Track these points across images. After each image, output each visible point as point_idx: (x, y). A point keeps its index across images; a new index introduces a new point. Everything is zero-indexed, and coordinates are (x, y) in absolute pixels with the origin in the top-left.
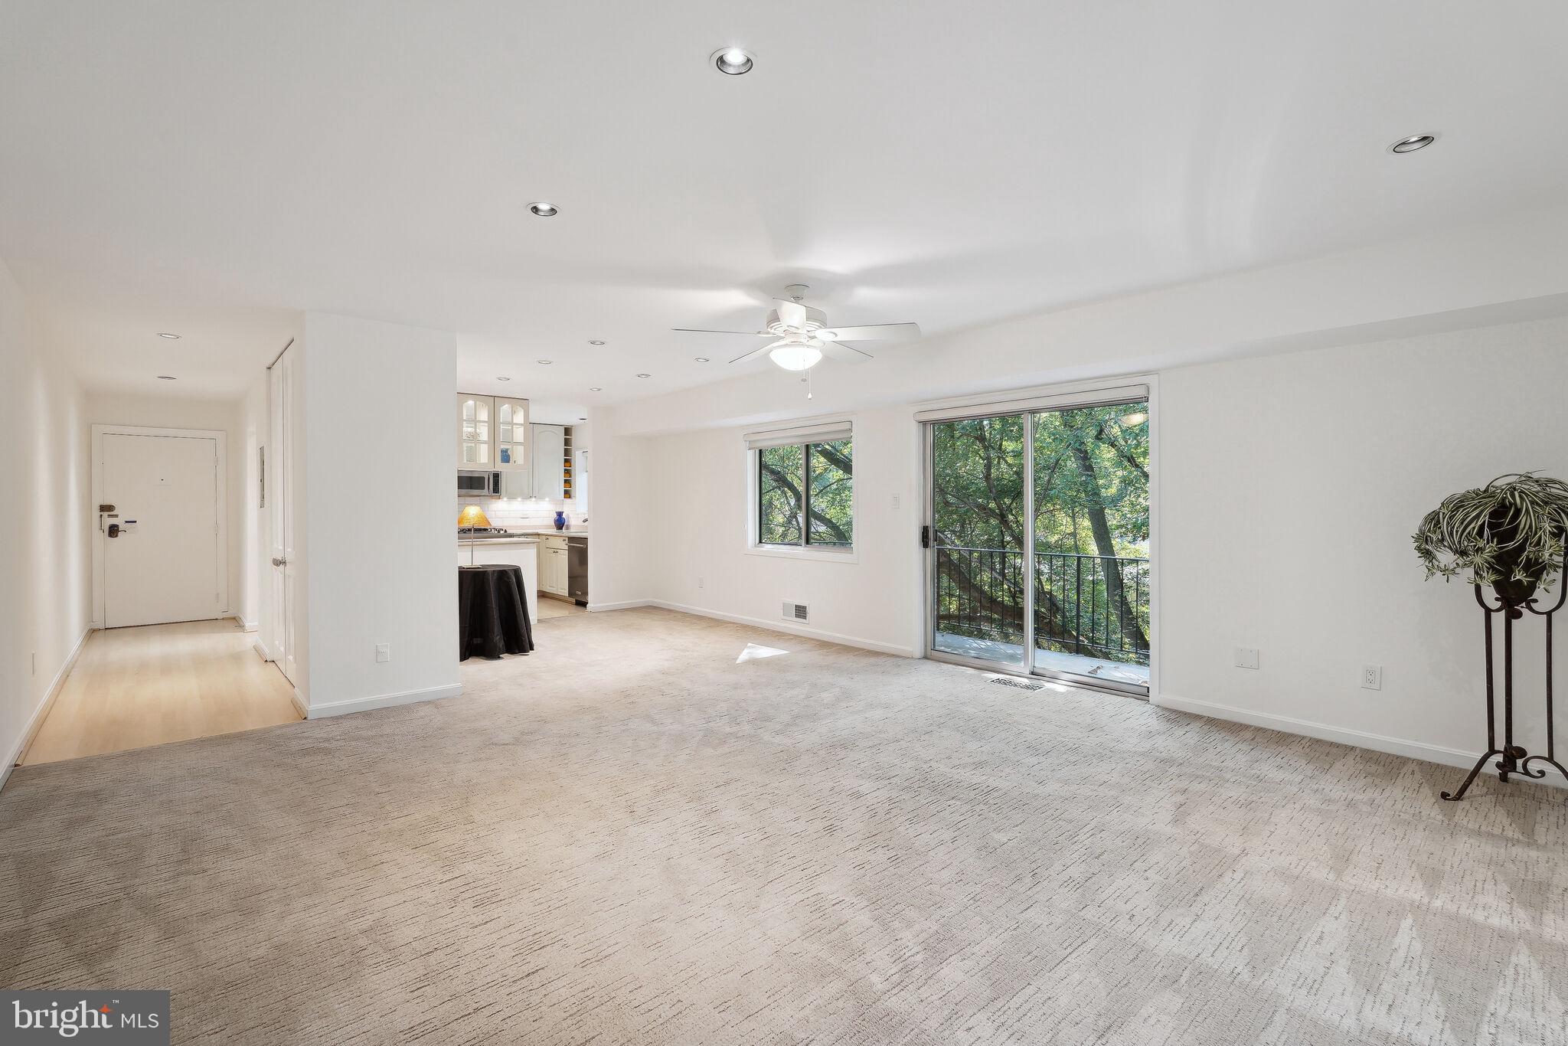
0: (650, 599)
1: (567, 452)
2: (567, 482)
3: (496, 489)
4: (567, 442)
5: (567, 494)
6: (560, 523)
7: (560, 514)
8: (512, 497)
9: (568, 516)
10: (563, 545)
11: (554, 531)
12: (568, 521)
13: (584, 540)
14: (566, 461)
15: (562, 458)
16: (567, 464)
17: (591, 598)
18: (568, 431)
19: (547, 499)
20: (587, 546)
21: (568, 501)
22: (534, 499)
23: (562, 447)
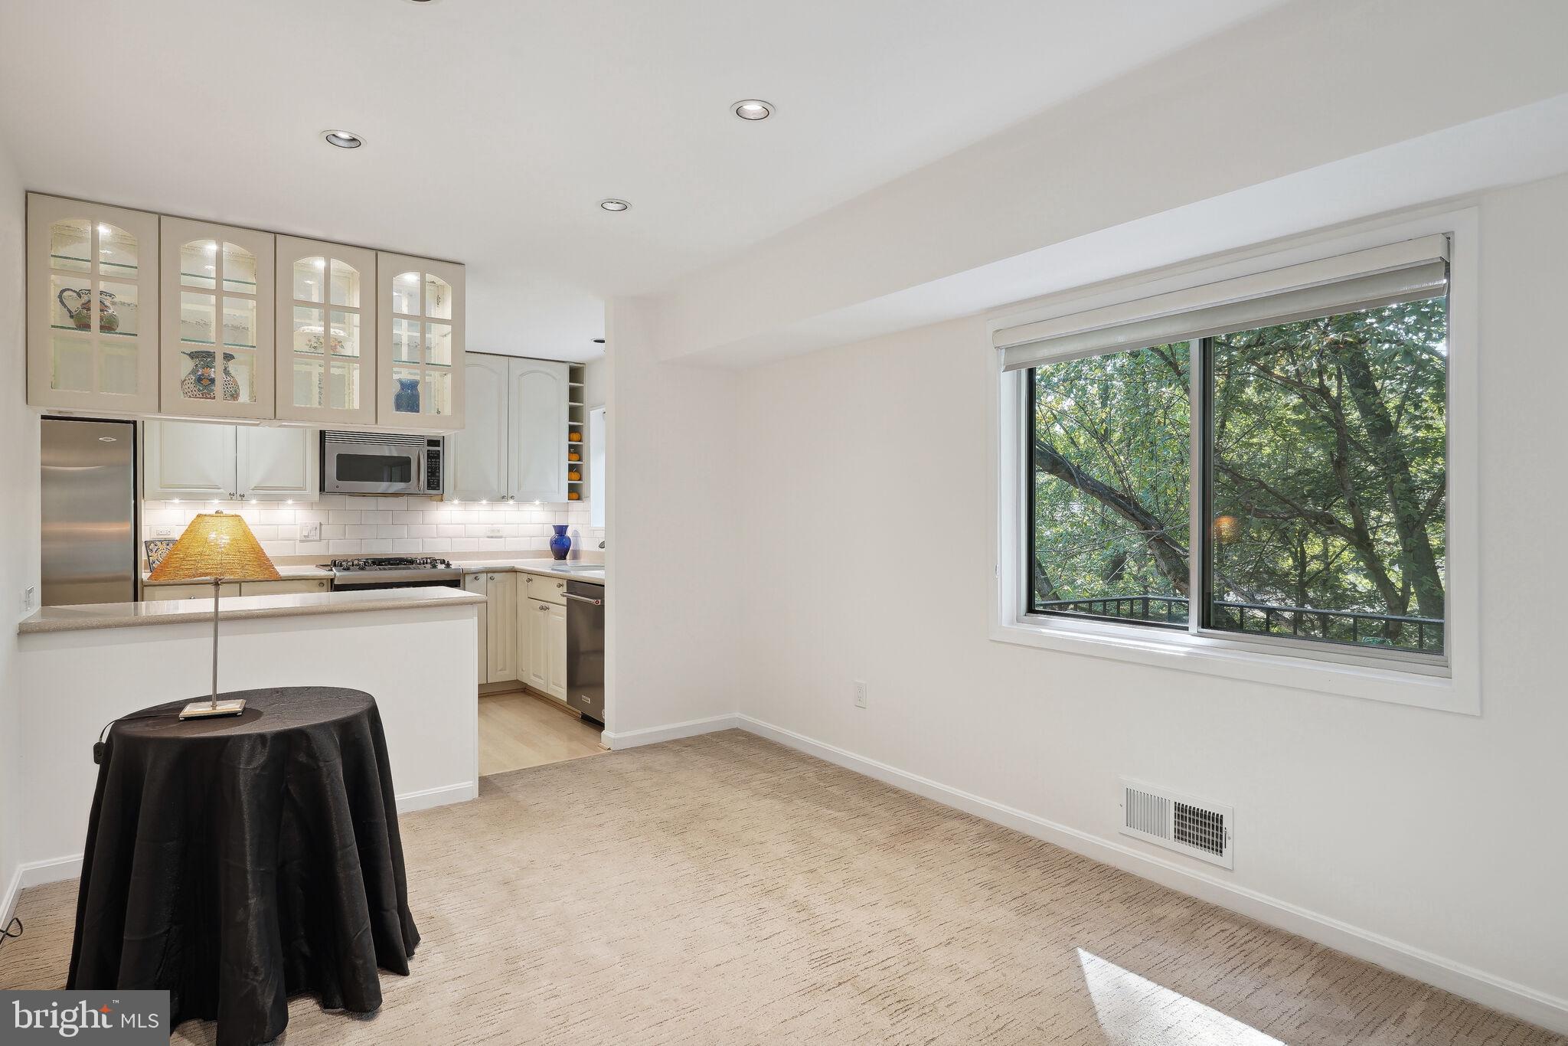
0: (737, 715)
1: (574, 414)
2: (573, 469)
3: (434, 481)
4: (575, 394)
5: (575, 492)
6: (561, 547)
7: (561, 530)
8: (470, 497)
9: (576, 534)
10: (557, 596)
11: (547, 564)
12: (576, 544)
13: (596, 589)
14: (573, 430)
15: (565, 423)
16: (575, 436)
17: (609, 715)
18: (576, 373)
19: (537, 502)
20: (603, 602)
21: (576, 504)
22: (511, 502)
23: (565, 405)
